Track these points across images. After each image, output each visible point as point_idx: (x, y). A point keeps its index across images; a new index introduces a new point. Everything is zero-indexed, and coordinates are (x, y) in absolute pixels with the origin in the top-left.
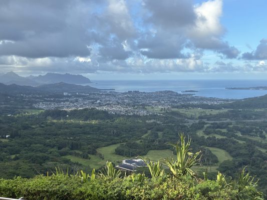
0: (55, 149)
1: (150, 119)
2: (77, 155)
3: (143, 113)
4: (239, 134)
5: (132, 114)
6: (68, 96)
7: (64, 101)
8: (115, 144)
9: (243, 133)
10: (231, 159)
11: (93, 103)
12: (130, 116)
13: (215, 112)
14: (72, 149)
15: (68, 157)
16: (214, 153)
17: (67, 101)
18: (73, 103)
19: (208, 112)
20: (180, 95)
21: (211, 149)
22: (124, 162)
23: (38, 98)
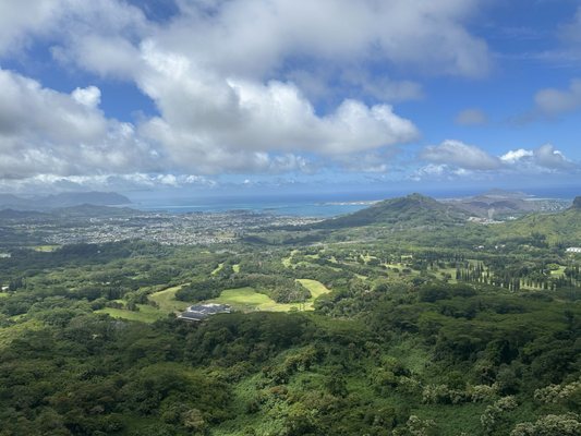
0: (84, 302)
1: (220, 249)
2: (119, 307)
3: (209, 241)
4: (333, 260)
5: (194, 243)
6: (97, 224)
7: (92, 231)
8: (174, 286)
9: (338, 258)
10: (328, 292)
11: (136, 231)
12: (193, 247)
13: (302, 234)
14: (110, 299)
15: (106, 311)
16: (306, 286)
17: (96, 230)
18: (106, 233)
19: (294, 235)
20: (257, 215)
21: (301, 281)
22: (189, 310)
23: (49, 228)
